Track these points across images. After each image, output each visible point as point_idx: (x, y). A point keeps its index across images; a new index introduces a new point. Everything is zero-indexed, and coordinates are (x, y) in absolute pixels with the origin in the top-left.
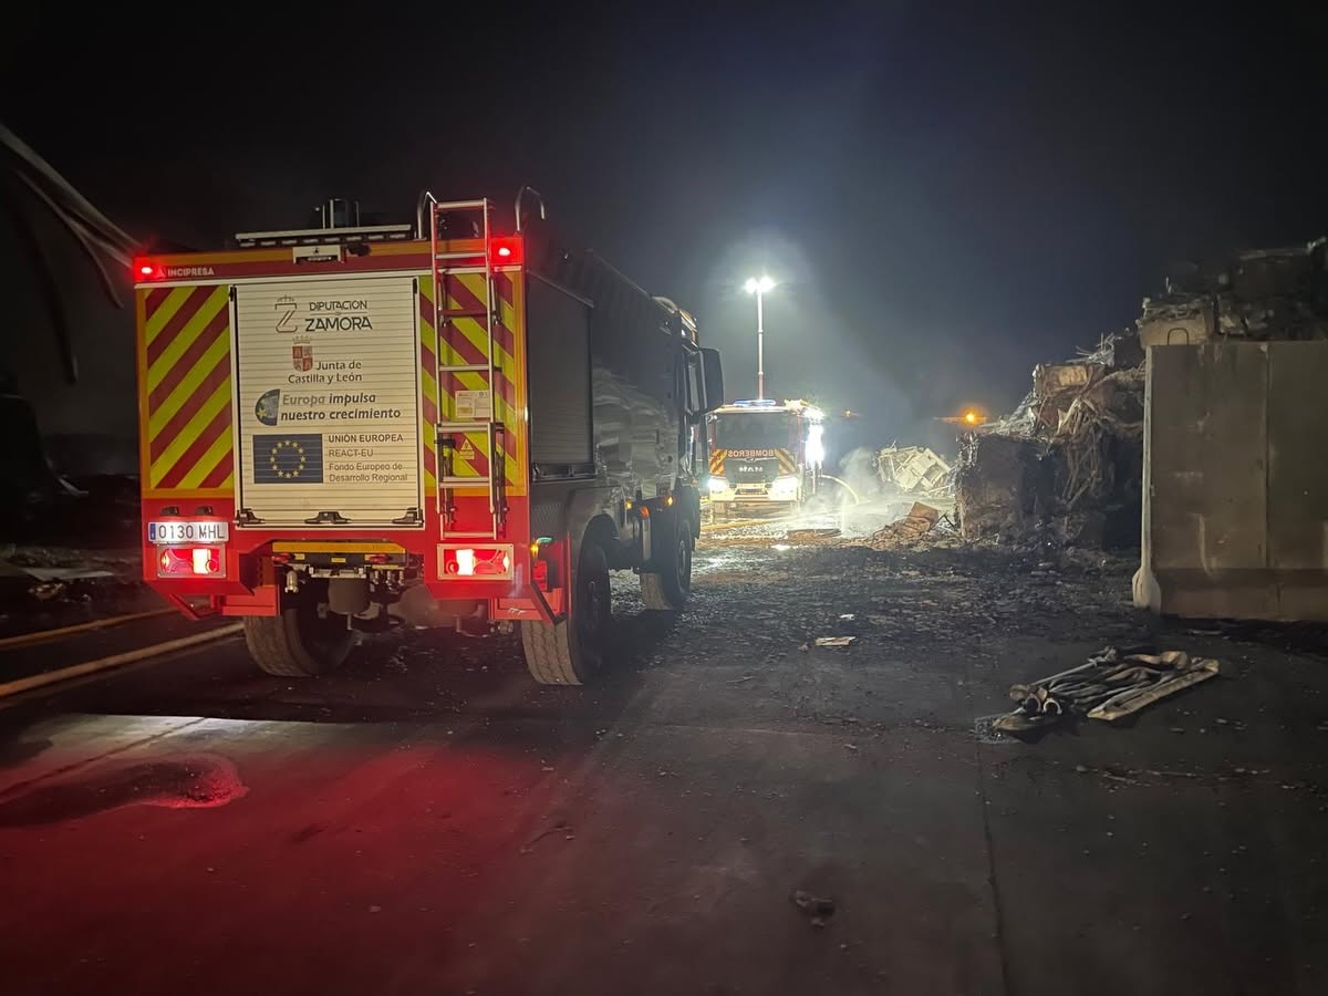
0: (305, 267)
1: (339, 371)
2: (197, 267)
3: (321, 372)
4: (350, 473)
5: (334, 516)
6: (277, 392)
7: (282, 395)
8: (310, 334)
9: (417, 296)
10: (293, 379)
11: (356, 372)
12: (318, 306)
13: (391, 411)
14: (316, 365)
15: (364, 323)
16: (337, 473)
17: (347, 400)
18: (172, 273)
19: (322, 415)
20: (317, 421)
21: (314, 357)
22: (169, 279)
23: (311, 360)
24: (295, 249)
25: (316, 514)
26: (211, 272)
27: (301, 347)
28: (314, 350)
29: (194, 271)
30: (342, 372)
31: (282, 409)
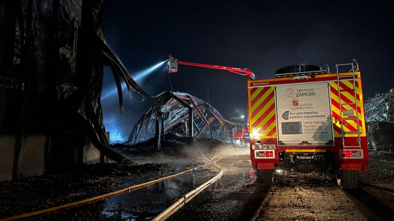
0: (297, 81)
1: (306, 106)
2: (264, 82)
3: (301, 106)
4: (310, 131)
5: (307, 142)
6: (288, 112)
7: (289, 112)
8: (298, 97)
9: (329, 87)
10: (293, 109)
11: (311, 106)
12: (300, 90)
13: (322, 115)
14: (299, 105)
15: (314, 94)
16: (307, 132)
17: (309, 113)
18: (257, 84)
19: (302, 117)
20: (301, 119)
21: (299, 103)
22: (256, 85)
23: (298, 104)
24: (294, 77)
25: (301, 142)
26: (268, 83)
27: (295, 101)
28: (299, 101)
29: (263, 83)
30: (307, 106)
31: (290, 116)
